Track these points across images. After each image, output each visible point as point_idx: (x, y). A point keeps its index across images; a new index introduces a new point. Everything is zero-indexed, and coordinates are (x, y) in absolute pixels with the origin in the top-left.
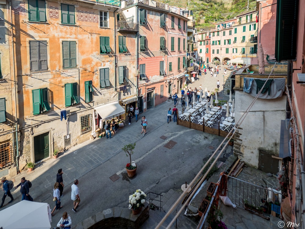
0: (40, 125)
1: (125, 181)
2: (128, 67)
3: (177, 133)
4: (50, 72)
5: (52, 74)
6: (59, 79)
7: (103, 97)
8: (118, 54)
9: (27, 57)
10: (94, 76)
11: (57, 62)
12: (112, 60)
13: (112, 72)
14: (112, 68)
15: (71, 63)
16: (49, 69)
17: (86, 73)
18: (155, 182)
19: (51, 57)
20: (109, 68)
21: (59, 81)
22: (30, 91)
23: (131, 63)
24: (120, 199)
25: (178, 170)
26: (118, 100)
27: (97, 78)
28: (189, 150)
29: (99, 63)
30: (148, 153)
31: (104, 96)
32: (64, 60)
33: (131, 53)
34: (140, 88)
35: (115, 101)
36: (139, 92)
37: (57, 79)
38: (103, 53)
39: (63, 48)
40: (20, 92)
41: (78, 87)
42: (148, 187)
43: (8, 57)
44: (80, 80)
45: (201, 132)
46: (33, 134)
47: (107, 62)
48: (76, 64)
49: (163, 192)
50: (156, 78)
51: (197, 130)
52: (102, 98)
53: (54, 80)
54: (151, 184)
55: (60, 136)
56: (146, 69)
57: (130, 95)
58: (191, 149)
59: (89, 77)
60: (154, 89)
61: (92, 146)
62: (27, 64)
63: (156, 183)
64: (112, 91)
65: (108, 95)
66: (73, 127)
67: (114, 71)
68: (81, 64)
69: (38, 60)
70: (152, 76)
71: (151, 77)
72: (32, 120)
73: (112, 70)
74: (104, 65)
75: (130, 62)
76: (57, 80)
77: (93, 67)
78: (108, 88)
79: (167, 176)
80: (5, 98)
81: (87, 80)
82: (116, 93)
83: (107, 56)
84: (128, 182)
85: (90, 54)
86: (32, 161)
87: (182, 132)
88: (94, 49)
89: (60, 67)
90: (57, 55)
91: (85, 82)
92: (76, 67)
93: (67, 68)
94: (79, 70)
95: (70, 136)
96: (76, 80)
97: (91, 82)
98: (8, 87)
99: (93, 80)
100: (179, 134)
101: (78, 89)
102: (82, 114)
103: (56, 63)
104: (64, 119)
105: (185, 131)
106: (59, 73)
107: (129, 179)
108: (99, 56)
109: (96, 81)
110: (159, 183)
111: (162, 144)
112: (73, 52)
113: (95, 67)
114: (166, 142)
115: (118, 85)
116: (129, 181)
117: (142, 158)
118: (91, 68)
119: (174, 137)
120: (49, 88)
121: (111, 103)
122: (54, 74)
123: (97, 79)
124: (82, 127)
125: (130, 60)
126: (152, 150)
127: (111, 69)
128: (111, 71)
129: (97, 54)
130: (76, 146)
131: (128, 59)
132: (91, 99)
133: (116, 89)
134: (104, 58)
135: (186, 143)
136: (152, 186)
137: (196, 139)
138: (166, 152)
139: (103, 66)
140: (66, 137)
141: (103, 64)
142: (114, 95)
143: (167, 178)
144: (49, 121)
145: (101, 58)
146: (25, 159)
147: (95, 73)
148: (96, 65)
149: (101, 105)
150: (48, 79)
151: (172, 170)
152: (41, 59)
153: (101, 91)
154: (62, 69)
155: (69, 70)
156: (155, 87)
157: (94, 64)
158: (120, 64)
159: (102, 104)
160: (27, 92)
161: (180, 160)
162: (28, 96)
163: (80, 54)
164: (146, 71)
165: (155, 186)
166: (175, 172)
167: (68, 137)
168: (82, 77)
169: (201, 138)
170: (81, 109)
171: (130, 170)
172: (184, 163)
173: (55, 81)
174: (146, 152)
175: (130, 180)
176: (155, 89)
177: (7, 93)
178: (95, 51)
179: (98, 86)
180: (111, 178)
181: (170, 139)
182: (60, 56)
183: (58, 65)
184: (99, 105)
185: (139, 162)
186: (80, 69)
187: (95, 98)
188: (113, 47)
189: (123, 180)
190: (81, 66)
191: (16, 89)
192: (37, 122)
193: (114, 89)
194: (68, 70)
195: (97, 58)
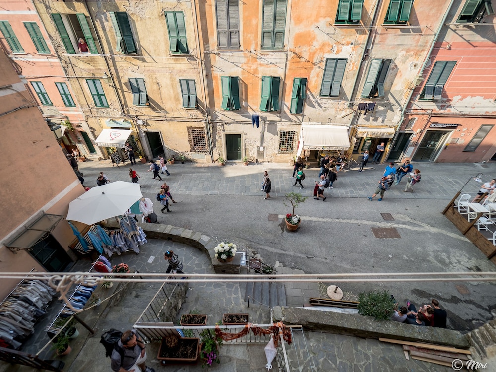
0: (231, 123)
1: (280, 228)
2: (397, 62)
3: (423, 224)
4: (242, 52)
5: (245, 57)
6: (254, 67)
7: (322, 112)
8: (379, 26)
9: (213, 24)
10: (313, 71)
11: (254, 35)
12: (359, 42)
13: (353, 68)
14: (353, 61)
15: (274, 39)
16: (242, 48)
17: (299, 62)
18: (307, 254)
19: (244, 24)
20: (347, 59)
21: (254, 70)
22: (219, 78)
23: (412, 53)
24: (259, 239)
25: (352, 268)
26: (349, 125)
27: (318, 76)
28: (407, 261)
29: (329, 45)
30: (337, 220)
31: (324, 111)
32: (264, 33)
33: (422, 26)
34: (413, 116)
35: (343, 124)
36: (406, 122)
37: (251, 65)
38: (343, 21)
39: (264, 8)
40: (208, 76)
41: (281, 85)
42: (295, 252)
43: (192, 22)
44: (287, 74)
45: (483, 255)
46: (224, 131)
47: (347, 44)
48: (283, 42)
49: (304, 271)
50: (476, 105)
51: (476, 246)
52: (320, 114)
53: (247, 66)
54: (300, 252)
55: (252, 144)
56: (453, 75)
57: (382, 124)
58: (413, 262)
59: (302, 71)
60: (455, 128)
61: (285, 172)
62: (213, 36)
63: (307, 257)
64: (341, 106)
65: (331, 112)
66: (269, 140)
67: (357, 68)
68: (293, 44)
69: (226, 30)
70: (464, 97)
71: (460, 97)
72: (223, 115)
73: (353, 64)
74: (338, 52)
75: (408, 51)
76: (252, 68)
77: (315, 53)
78: (335, 99)
79: (328, 261)
80: (194, 80)
81: (298, 76)
82: (349, 111)
83: (352, 30)
84: (281, 231)
85: (312, 24)
86: (224, 157)
87: (434, 230)
88: (323, 12)
89: (257, 45)
90: (254, 22)
91: (295, 79)
92: (283, 48)
93: (268, 48)
94: (287, 54)
95: (264, 149)
96: (280, 73)
97: (304, 82)
98: (196, 67)
99: (310, 78)
100: (425, 230)
101: (281, 89)
102: (283, 127)
103: (251, 38)
104: (255, 125)
105: (444, 232)
106: (255, 56)
107: (285, 229)
108: (331, 30)
109: (315, 81)
110: (310, 259)
111: (374, 223)
112: (280, 18)
113: (319, 51)
114: (384, 225)
115: (359, 98)
116: (283, 231)
117: (324, 220)
118: (310, 53)
119: (409, 227)
120: (240, 77)
121: (334, 125)
122: (248, 57)
123: (316, 78)
124: (280, 144)
125: (411, 45)
126: (349, 221)
127: (351, 61)
128: (351, 66)
129: (327, 26)
130: (270, 163)
131: (405, 43)
132: (300, 109)
133: (351, 105)
134: (343, 35)
135: (419, 249)
136: (299, 255)
137: (449, 258)
138: (365, 236)
139: (335, 52)
140: (260, 148)
141: (335, 49)
142: (344, 113)
143: (327, 263)
144: (242, 123)
145: (334, 34)
146: (218, 152)
147: (318, 65)
148: (320, 49)
149: (315, 123)
150: (240, 63)
151: (345, 260)
152: (231, 29)
153: (320, 100)
154: (259, 49)
155: (271, 53)
156: (458, 125)
157: (318, 47)
158: (378, 53)
159: (317, 123)
160: (216, 77)
161: (372, 261)
162: (217, 83)
163: (292, 22)
164: (450, 81)
165: (303, 258)
166: (345, 266)
167: (262, 149)
168: (290, 69)
169: (462, 263)
170: (283, 120)
171: (288, 221)
172: (374, 267)
173: (250, 68)
174: (337, 217)
175: (285, 231)
176: (458, 129)
177: (195, 74)
178: (325, 18)
179: (316, 91)
180: (270, 215)
181: (395, 225)
182: (258, 23)
183: (254, 42)
184: (312, 123)
185: (315, 222)
186: (289, 53)
187: (307, 109)
188: (371, 7)
189: (279, 226)
190: (292, 47)
191: (204, 71)
192: (227, 119)
193: (347, 103)
194: (268, 53)
195: (328, 34)
